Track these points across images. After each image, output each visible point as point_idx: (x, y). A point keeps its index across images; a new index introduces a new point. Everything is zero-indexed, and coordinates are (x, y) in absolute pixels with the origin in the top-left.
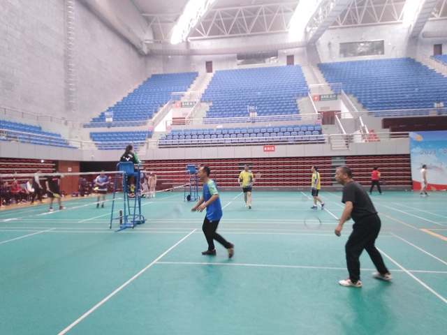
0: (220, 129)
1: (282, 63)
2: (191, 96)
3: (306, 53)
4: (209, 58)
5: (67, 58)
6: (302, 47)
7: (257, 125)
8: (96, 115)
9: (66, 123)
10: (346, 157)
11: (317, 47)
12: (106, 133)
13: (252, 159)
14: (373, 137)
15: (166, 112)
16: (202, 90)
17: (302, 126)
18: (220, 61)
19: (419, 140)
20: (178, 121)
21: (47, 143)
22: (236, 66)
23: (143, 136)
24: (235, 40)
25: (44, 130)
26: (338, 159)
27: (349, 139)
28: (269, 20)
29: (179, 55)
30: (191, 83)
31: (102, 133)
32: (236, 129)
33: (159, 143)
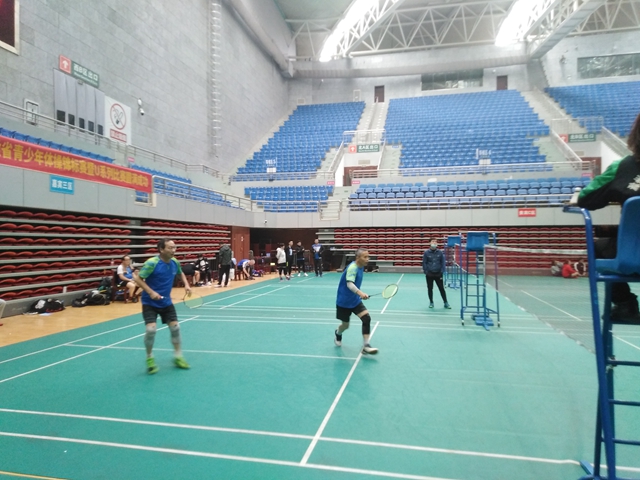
0: (433, 184)
1: (489, 86)
2: (366, 136)
3: (525, 72)
4: (380, 81)
5: (210, 84)
6: (522, 63)
7: (490, 177)
8: (240, 163)
11: (544, 64)
13: (498, 228)
15: (339, 158)
17: (561, 180)
18: (396, 86)
22: (418, 92)
23: (322, 193)
24: (418, 55)
28: (470, 24)
29: (337, 77)
30: (360, 118)
31: (261, 189)
32: (458, 183)
33: (350, 203)
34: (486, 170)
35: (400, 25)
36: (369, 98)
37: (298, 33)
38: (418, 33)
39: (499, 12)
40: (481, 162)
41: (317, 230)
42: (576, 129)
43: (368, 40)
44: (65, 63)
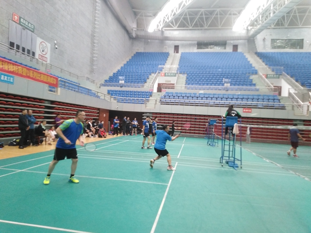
2: (169, 69)
3: (247, 44)
4: (177, 43)
8: (106, 78)
10: (304, 121)
11: (255, 40)
12: (119, 91)
17: (264, 96)
18: (184, 46)
23: (147, 95)
24: (196, 32)
26: (298, 122)
28: (222, 19)
29: (156, 39)
30: (167, 60)
31: (116, 91)
32: (214, 94)
33: (161, 100)
34: (228, 89)
35: (188, 17)
36: (171, 51)
37: (138, 17)
38: (196, 22)
39: (235, 14)
40: (225, 85)
41: (143, 113)
42: (270, 72)
43: (172, 23)
44: (16, 17)
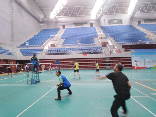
0: (68, 48)
1: (89, 26)
2: (57, 37)
3: (97, 23)
4: (64, 24)
5: (12, 23)
6: (95, 21)
7: (80, 47)
8: (23, 43)
9: (11, 46)
10: (110, 58)
11: (100, 21)
12: (26, 50)
13: (79, 59)
14: (119, 51)
15: (48, 42)
16: (61, 35)
17: (96, 47)
18: (67, 25)
19: (134, 52)
20: (53, 45)
21: (4, 53)
22: (73, 27)
23: (40, 51)
24: (73, 18)
25: (3, 48)
26: (108, 59)
27: (111, 52)
28: (84, 11)
29: (53, 22)
31: (24, 50)
32: (73, 48)
33: (46, 53)
37: (43, 11)
38: (72, 13)
40: (78, 43)
42: (104, 36)
